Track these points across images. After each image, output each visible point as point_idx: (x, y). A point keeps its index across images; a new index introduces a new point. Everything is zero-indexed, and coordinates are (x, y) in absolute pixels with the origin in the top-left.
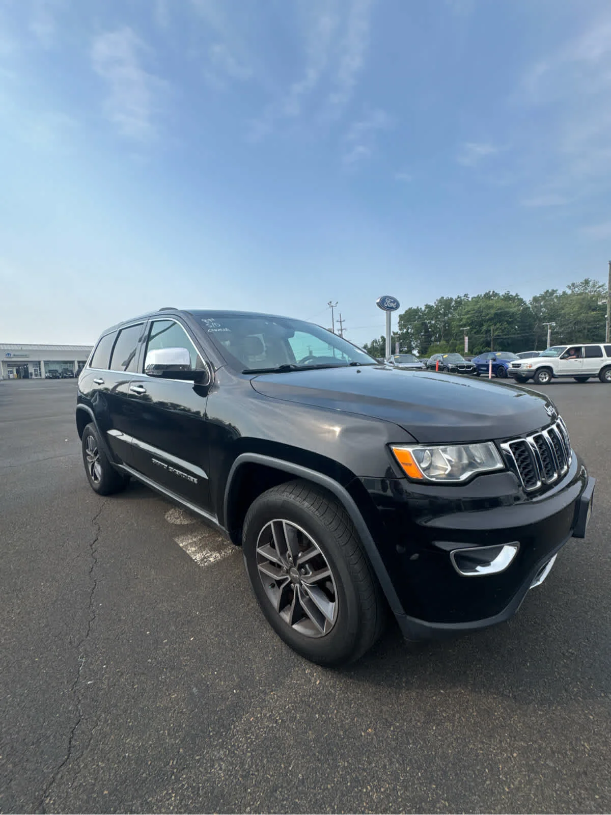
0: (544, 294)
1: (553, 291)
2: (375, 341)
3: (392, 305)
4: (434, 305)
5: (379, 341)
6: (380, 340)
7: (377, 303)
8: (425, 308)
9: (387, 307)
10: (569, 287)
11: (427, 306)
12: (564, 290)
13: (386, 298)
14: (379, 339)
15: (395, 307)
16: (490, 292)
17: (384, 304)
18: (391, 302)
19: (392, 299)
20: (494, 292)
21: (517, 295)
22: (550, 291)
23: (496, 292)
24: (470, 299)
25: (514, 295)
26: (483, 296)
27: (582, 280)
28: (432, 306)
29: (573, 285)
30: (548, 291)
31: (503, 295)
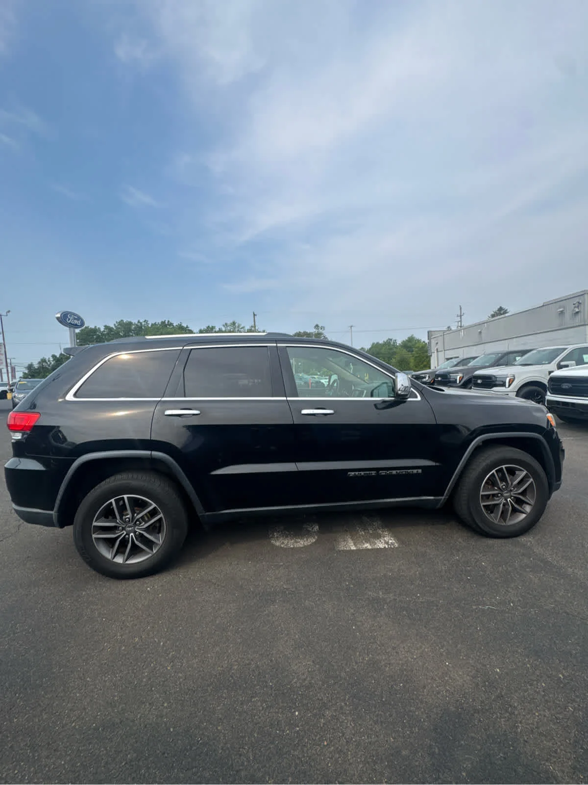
0: (206, 328)
1: (212, 327)
2: (44, 361)
3: (76, 322)
4: (114, 327)
5: (49, 361)
6: (51, 359)
7: (58, 318)
8: (105, 329)
9: (70, 323)
10: (224, 326)
11: (106, 327)
12: (220, 327)
13: (68, 314)
14: (49, 358)
15: (79, 324)
16: (165, 321)
17: (66, 320)
18: (75, 319)
19: (75, 316)
20: (168, 321)
21: (187, 327)
22: (210, 326)
23: (170, 321)
24: (150, 325)
25: (185, 326)
26: (160, 324)
27: (232, 322)
28: (112, 328)
29: (226, 324)
30: (209, 326)
31: (177, 325)
